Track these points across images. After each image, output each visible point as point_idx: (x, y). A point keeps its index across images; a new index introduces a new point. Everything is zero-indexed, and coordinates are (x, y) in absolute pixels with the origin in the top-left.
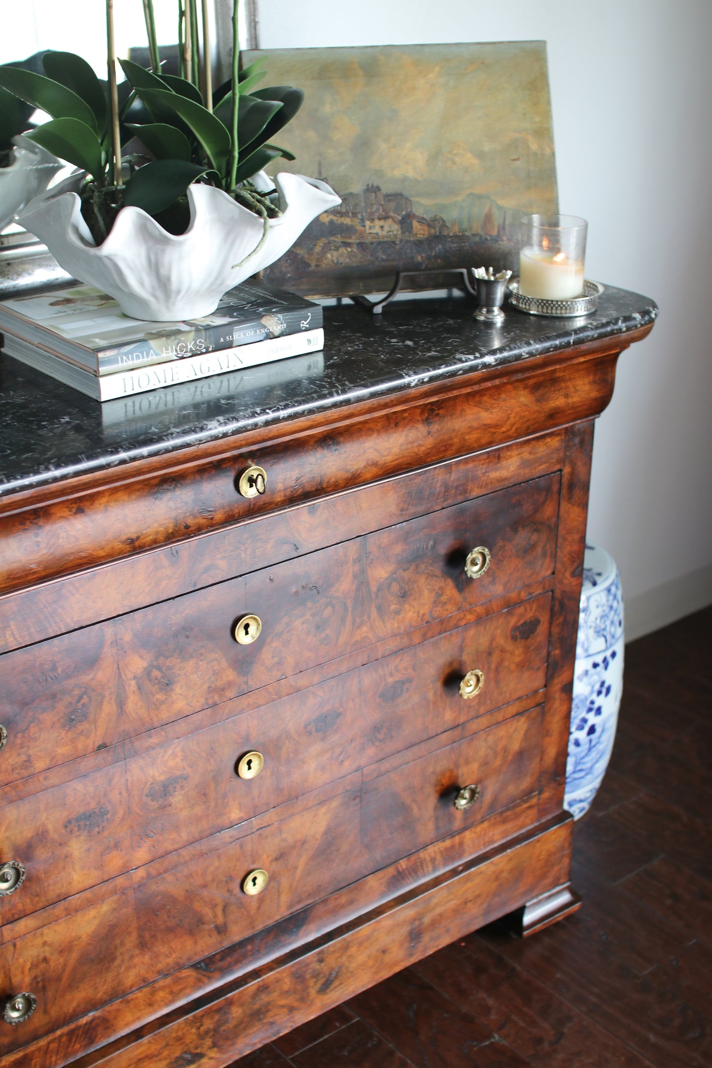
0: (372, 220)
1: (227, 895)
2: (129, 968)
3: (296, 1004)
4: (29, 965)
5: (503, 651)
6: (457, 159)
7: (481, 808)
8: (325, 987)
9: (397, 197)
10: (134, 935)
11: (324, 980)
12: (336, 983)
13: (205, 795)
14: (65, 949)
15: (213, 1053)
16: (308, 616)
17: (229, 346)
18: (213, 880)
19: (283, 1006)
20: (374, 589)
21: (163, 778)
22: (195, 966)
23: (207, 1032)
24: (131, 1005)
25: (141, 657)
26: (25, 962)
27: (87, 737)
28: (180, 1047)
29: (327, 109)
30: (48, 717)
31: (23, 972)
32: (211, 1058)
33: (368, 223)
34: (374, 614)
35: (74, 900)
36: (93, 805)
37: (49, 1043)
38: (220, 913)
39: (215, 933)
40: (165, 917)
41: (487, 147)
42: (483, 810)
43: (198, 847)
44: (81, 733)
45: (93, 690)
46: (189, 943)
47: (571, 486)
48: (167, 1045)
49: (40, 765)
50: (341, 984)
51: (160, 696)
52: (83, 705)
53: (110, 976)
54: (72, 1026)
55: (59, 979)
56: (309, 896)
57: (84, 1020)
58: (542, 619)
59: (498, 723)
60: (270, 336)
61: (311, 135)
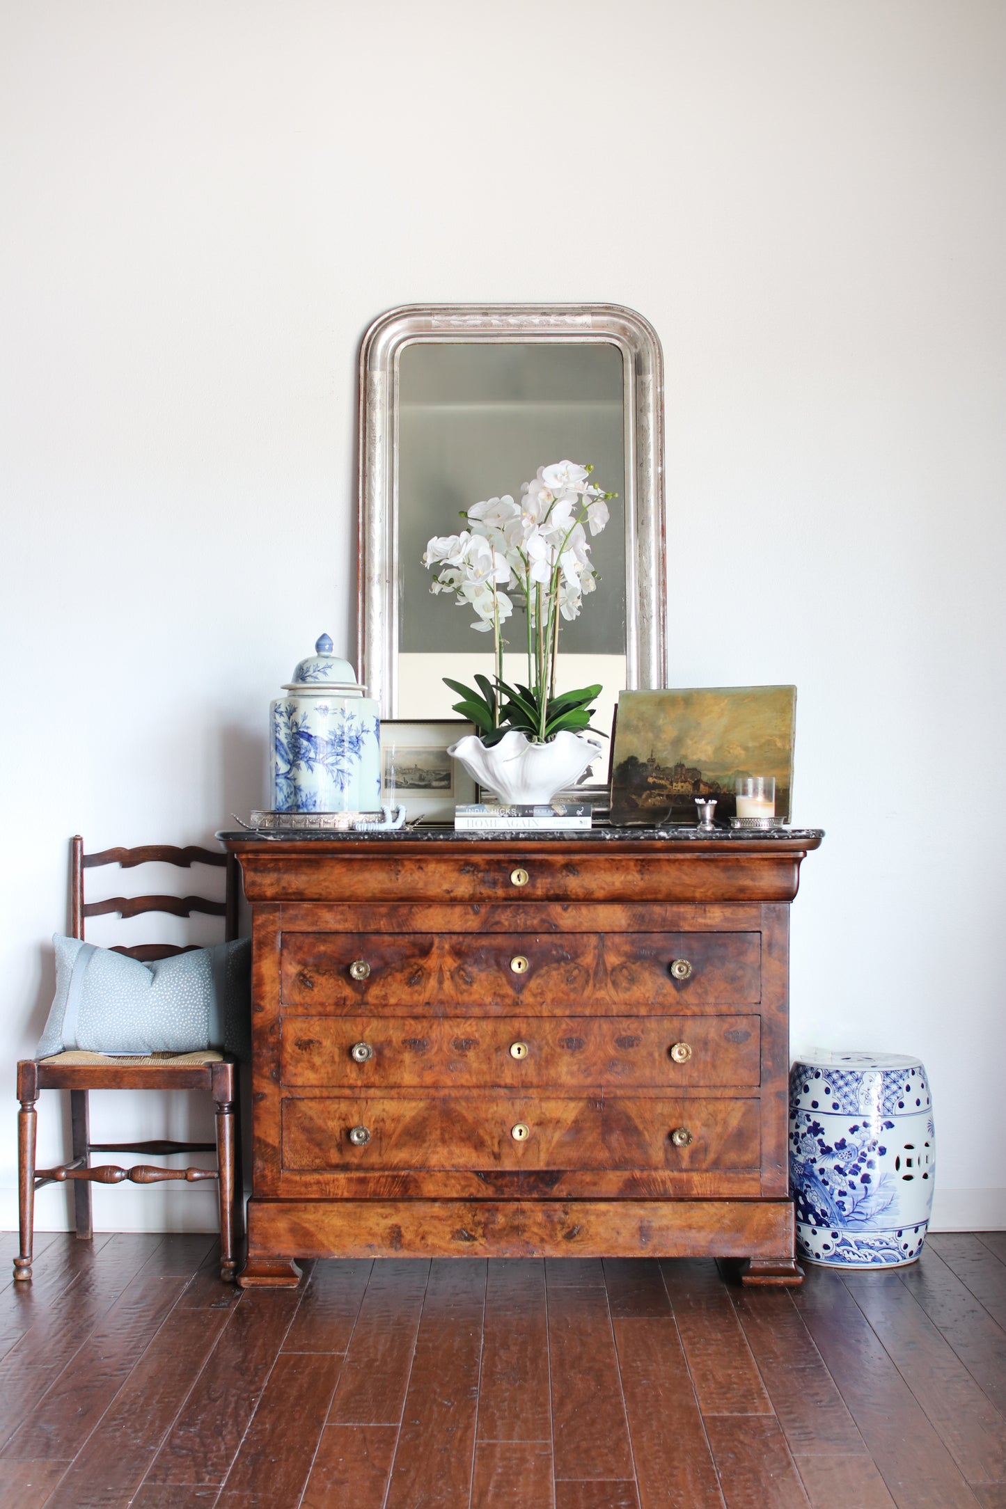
0: (677, 783)
1: (501, 1133)
2: (434, 1152)
3: (545, 1237)
4: (373, 1119)
5: (718, 1045)
6: (731, 751)
7: (705, 1159)
8: (570, 1236)
9: (695, 772)
10: (438, 1132)
11: (568, 1230)
12: (578, 1238)
13: (489, 1058)
14: (396, 1120)
15: (483, 1241)
16: (562, 971)
17: (531, 815)
18: (492, 1119)
19: (536, 1234)
20: (609, 969)
21: (463, 1037)
22: (477, 1173)
23: (479, 1223)
24: (433, 1178)
25: (455, 961)
26: (372, 1116)
27: (420, 995)
28: (460, 1223)
29: (661, 722)
30: (399, 976)
31: (370, 1121)
32: (481, 1244)
33: (674, 784)
34: (610, 985)
35: (403, 1091)
36: (420, 1037)
37: (380, 1177)
38: (496, 1145)
39: (492, 1158)
40: (459, 1128)
41: (750, 744)
42: (707, 1162)
43: (482, 1092)
44: (416, 991)
45: (425, 969)
46: (474, 1155)
47: (770, 945)
48: (451, 1216)
49: (392, 1001)
50: (581, 1241)
51: (464, 987)
52: (419, 976)
53: (422, 1151)
54: (395, 1173)
55: (390, 1137)
56: (562, 1163)
57: (403, 1173)
58: (752, 1034)
59: (717, 1099)
60: (556, 815)
61: (650, 735)
